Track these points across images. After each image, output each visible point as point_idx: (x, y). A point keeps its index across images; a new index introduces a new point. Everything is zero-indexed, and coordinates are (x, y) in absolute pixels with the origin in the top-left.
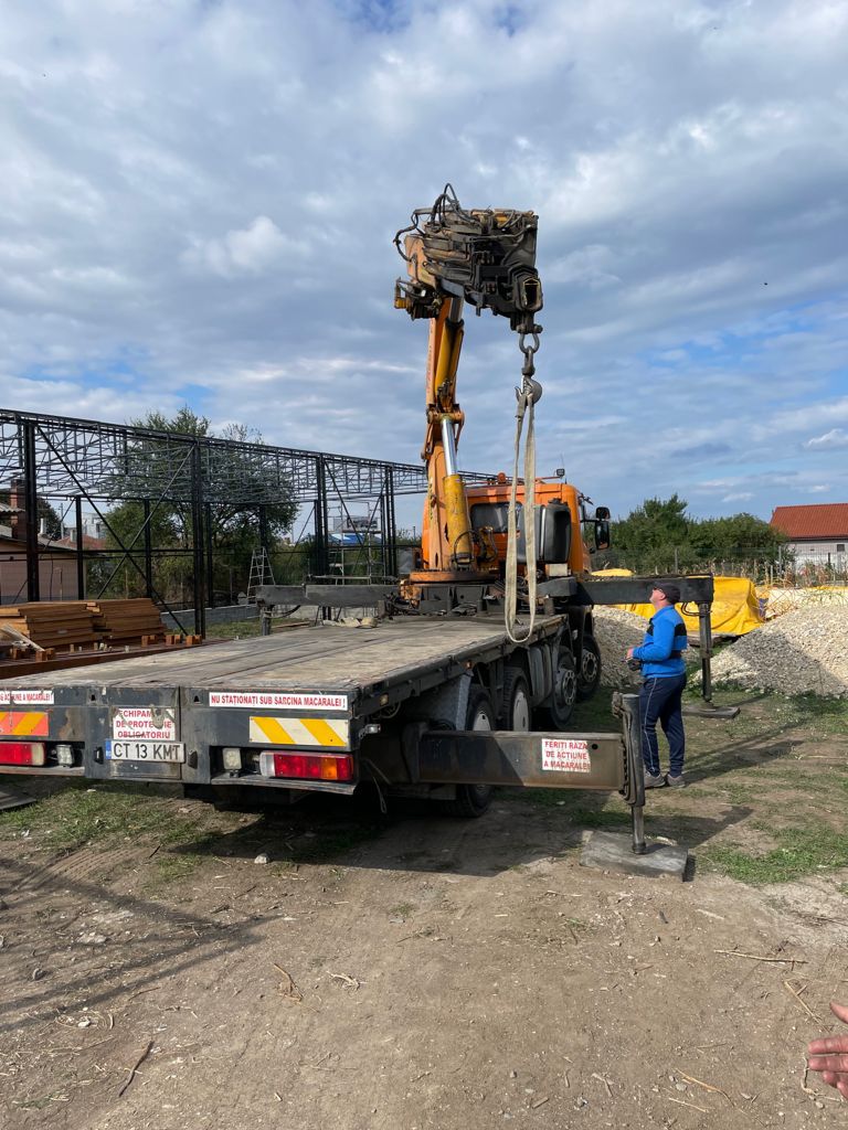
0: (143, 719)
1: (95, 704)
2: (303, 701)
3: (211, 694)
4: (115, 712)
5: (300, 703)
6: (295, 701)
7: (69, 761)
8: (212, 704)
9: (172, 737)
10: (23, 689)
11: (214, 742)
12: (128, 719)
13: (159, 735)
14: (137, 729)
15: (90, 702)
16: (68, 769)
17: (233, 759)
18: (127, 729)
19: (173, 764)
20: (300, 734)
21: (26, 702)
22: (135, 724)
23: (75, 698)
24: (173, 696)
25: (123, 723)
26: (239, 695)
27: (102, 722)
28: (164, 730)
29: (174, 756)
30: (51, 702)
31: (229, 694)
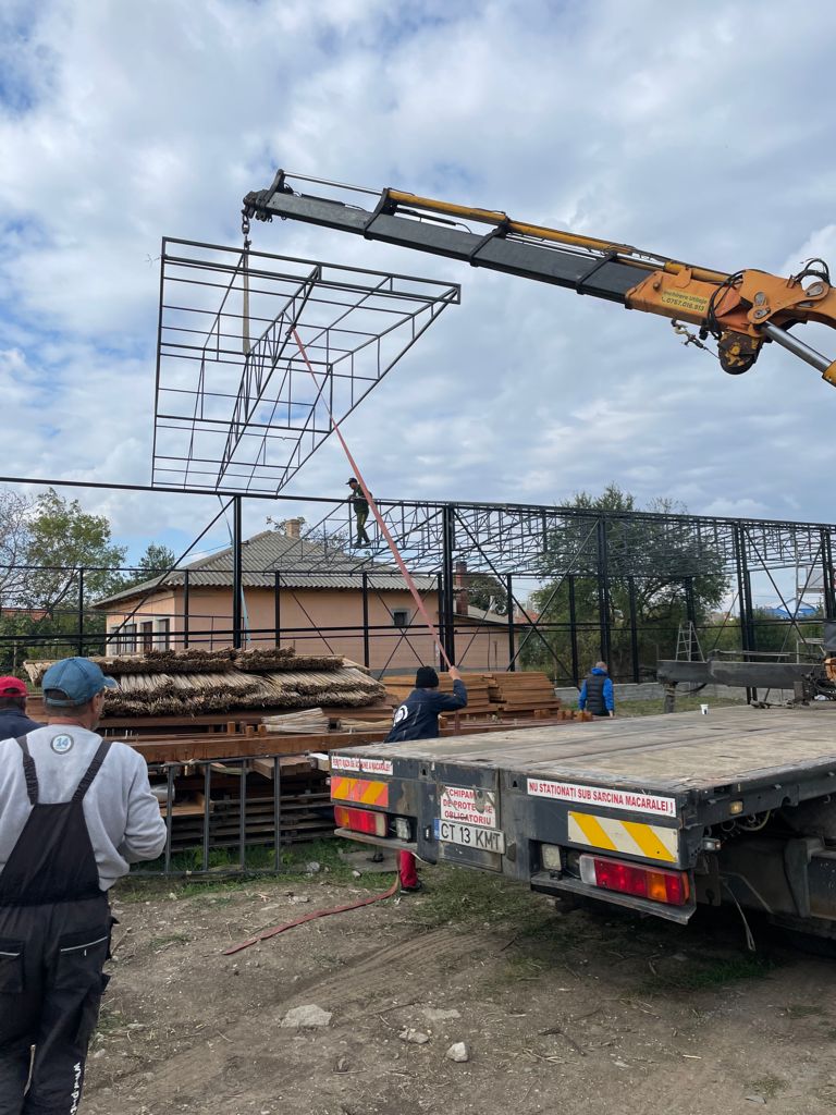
0: (467, 800)
1: (426, 780)
2: (624, 798)
3: (529, 781)
4: (442, 790)
5: (621, 802)
6: (616, 799)
7: (406, 836)
8: (530, 792)
9: (493, 825)
10: (369, 757)
11: (532, 834)
12: (453, 798)
13: (480, 819)
14: (461, 811)
15: (421, 776)
16: (405, 844)
17: (552, 858)
18: (452, 809)
19: (494, 854)
20: (623, 839)
21: (371, 771)
22: (460, 804)
23: (409, 771)
24: (493, 779)
25: (449, 802)
26: (556, 784)
27: (432, 798)
28: (485, 815)
29: (494, 846)
30: (390, 773)
31: (547, 783)
